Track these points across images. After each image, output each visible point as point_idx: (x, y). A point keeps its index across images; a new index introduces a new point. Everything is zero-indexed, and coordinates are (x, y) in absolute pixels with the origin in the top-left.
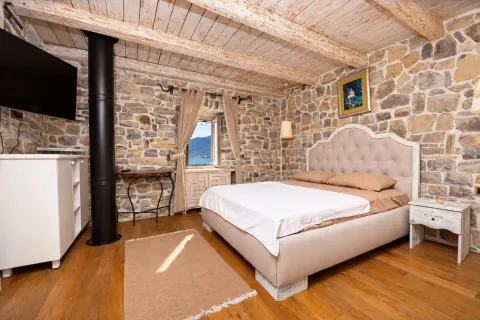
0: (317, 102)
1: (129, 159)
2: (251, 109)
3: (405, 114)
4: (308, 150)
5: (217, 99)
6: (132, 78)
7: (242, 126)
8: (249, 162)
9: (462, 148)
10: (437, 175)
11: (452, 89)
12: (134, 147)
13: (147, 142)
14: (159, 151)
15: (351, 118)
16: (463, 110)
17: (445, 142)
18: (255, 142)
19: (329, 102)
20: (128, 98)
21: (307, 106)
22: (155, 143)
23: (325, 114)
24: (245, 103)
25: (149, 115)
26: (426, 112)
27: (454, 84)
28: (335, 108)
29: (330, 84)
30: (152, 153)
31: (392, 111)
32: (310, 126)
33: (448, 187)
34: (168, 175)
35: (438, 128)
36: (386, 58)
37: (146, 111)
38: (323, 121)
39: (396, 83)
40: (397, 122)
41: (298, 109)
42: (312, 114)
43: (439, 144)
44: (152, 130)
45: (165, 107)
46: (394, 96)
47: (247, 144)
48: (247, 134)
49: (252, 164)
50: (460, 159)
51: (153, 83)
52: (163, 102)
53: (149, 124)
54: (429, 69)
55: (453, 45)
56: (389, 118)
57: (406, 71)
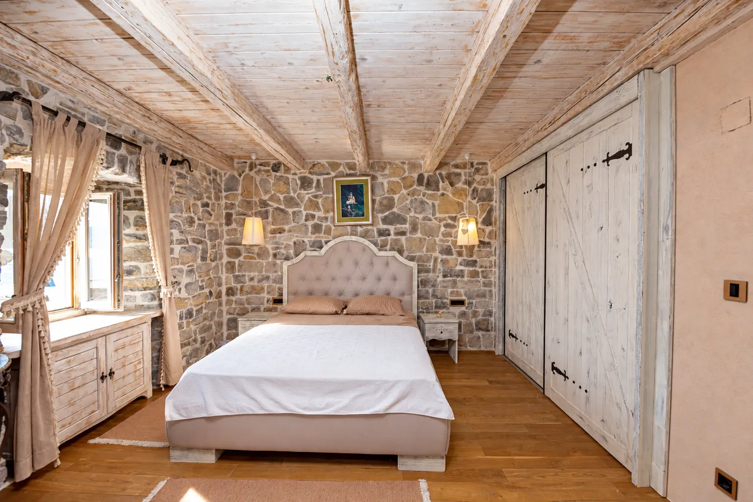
0: (300, 198)
3: (403, 233)
4: (284, 264)
8: (179, 291)
9: (441, 269)
10: (427, 292)
11: (436, 219)
15: (349, 228)
16: (443, 238)
17: (432, 264)
18: (190, 249)
19: (320, 201)
21: (281, 197)
23: (313, 216)
26: (419, 235)
27: (438, 215)
28: (327, 211)
29: (321, 178)
31: (392, 228)
32: (286, 227)
33: (434, 301)
35: (427, 251)
36: (387, 172)
38: (310, 223)
39: (396, 201)
40: (395, 240)
41: (265, 197)
42: (290, 211)
43: (428, 264)
46: (394, 213)
48: (176, 234)
49: (183, 293)
50: (440, 279)
54: (421, 196)
55: (437, 183)
56: (389, 235)
57: (404, 191)
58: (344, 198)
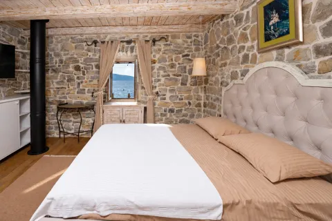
0: (236, 34)
1: (67, 96)
2: (168, 48)
4: (224, 89)
5: (133, 44)
6: (70, 40)
7: (157, 65)
8: (165, 99)
12: (71, 87)
13: (79, 84)
14: (87, 89)
15: (274, 53)
18: (170, 79)
19: (248, 31)
20: (67, 54)
21: (226, 38)
22: (84, 84)
23: (243, 47)
24: (161, 44)
25: (80, 65)
28: (254, 39)
29: (250, 9)
30: (82, 92)
32: (228, 61)
34: (91, 107)
37: (78, 62)
38: (241, 55)
41: (218, 42)
42: (230, 47)
44: (82, 75)
45: (91, 57)
47: (162, 82)
48: (162, 72)
49: (168, 100)
51: (82, 41)
52: (89, 54)
53: (80, 70)
58: (267, 19)
